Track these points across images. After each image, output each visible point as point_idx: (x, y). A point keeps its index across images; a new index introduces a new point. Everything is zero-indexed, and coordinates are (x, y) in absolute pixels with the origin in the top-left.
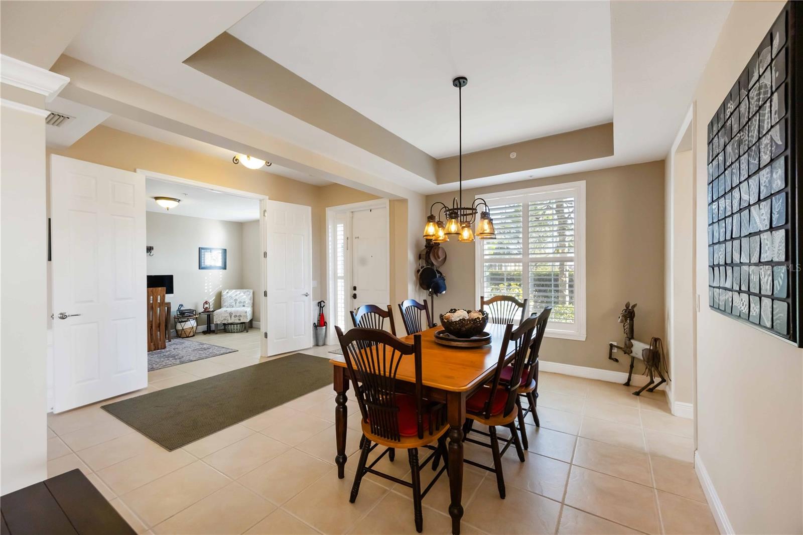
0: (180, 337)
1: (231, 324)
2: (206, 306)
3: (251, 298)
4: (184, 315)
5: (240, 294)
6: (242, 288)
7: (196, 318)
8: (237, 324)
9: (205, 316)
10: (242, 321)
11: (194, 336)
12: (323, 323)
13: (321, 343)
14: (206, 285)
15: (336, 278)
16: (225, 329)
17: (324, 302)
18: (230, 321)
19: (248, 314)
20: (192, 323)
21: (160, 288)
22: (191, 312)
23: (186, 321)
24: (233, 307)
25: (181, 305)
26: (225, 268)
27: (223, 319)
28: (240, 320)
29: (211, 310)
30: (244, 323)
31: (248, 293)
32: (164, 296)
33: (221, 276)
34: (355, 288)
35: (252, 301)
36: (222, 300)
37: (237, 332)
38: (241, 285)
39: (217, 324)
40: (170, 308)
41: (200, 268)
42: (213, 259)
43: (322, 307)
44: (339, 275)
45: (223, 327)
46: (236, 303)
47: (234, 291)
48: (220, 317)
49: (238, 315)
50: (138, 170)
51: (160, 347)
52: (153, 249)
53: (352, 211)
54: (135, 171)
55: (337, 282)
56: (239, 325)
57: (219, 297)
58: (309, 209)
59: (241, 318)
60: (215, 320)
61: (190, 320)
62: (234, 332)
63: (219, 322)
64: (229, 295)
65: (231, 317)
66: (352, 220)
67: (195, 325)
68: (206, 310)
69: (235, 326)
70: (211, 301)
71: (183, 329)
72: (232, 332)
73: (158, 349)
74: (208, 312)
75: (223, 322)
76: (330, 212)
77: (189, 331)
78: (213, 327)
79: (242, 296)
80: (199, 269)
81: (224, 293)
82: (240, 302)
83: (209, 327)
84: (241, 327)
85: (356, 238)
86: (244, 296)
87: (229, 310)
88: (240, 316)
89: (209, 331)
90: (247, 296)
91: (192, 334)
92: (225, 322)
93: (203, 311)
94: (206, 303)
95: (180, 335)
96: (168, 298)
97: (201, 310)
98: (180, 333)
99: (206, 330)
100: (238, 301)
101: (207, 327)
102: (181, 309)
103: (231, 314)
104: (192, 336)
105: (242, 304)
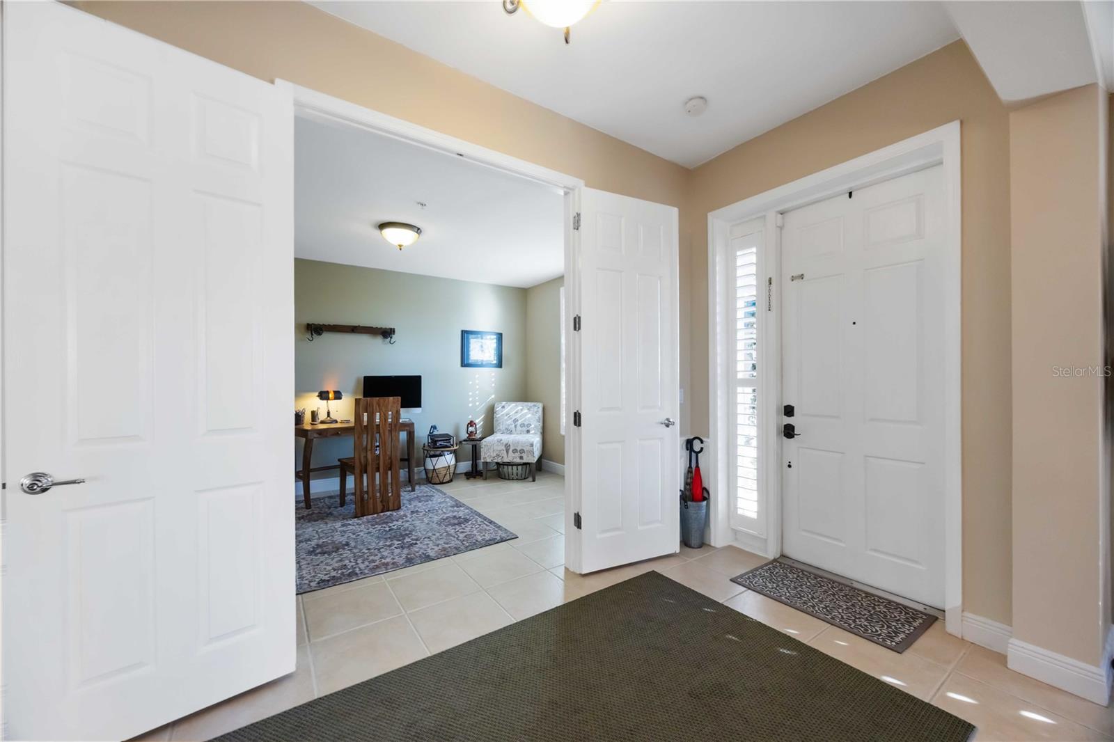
0: (430, 483)
1: (509, 464)
2: (471, 429)
3: (539, 418)
4: (438, 444)
5: (522, 410)
6: (526, 400)
7: (455, 450)
8: (517, 465)
9: (468, 447)
10: (525, 460)
11: (451, 481)
12: (699, 491)
13: (694, 542)
14: (471, 394)
15: (732, 382)
16: (499, 472)
17: (702, 442)
18: (506, 460)
19: (535, 449)
20: (447, 460)
21: (391, 398)
22: (447, 437)
23: (440, 455)
24: (511, 433)
25: (434, 427)
26: (500, 365)
27: (495, 455)
28: (521, 458)
29: (478, 436)
30: (529, 464)
31: (535, 409)
32: (398, 413)
33: (493, 379)
34: (789, 411)
35: (541, 424)
36: (495, 420)
37: (517, 479)
38: (523, 393)
39: (487, 463)
40: (414, 432)
41: (465, 363)
42: (483, 350)
43: (697, 453)
44: (740, 376)
45: (495, 467)
46: (516, 426)
47: (513, 404)
48: (491, 450)
49: (519, 449)
50: (278, 81)
51: (391, 506)
52: (394, 331)
53: (781, 208)
54: (272, 82)
55: (735, 394)
56: (520, 467)
57: (491, 413)
58: (674, 212)
59: (525, 456)
60: (482, 457)
61: (446, 453)
62: (513, 479)
63: (489, 460)
64: (505, 411)
65: (507, 452)
66: (781, 233)
67: (453, 462)
68: (471, 438)
69: (515, 468)
70: (479, 421)
71: (434, 469)
72: (509, 479)
73: (388, 511)
74: (473, 440)
75: (496, 461)
76: (719, 223)
77: (444, 473)
78: (481, 467)
79: (526, 414)
80: (462, 366)
81: (498, 409)
82: (522, 425)
83: (475, 465)
84: (524, 470)
85: (793, 279)
86: (528, 414)
87: (506, 438)
88: (522, 451)
89: (475, 474)
90: (533, 414)
91: (447, 478)
92: (499, 460)
93: (466, 438)
94: (471, 424)
95: (432, 479)
96: (407, 415)
97: (464, 436)
98: (430, 475)
99: (471, 469)
100: (520, 422)
101: (472, 465)
102: (434, 433)
103: (507, 447)
104: (448, 482)
105: (525, 429)
